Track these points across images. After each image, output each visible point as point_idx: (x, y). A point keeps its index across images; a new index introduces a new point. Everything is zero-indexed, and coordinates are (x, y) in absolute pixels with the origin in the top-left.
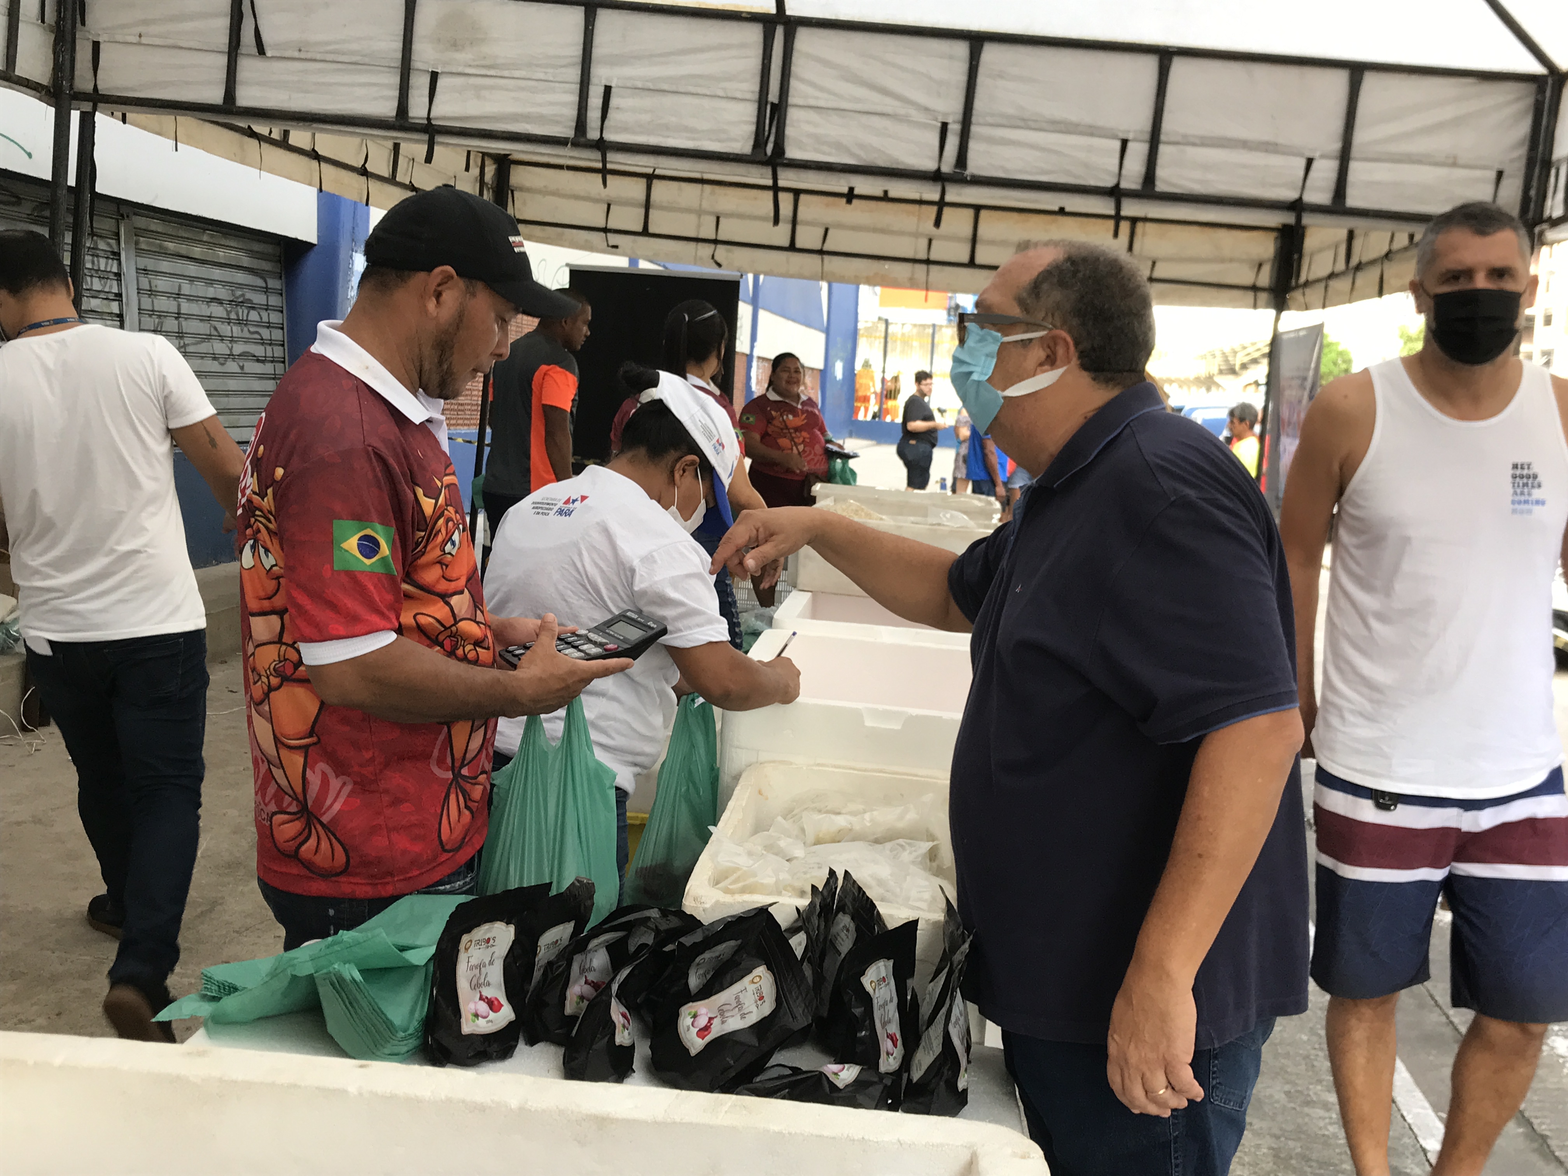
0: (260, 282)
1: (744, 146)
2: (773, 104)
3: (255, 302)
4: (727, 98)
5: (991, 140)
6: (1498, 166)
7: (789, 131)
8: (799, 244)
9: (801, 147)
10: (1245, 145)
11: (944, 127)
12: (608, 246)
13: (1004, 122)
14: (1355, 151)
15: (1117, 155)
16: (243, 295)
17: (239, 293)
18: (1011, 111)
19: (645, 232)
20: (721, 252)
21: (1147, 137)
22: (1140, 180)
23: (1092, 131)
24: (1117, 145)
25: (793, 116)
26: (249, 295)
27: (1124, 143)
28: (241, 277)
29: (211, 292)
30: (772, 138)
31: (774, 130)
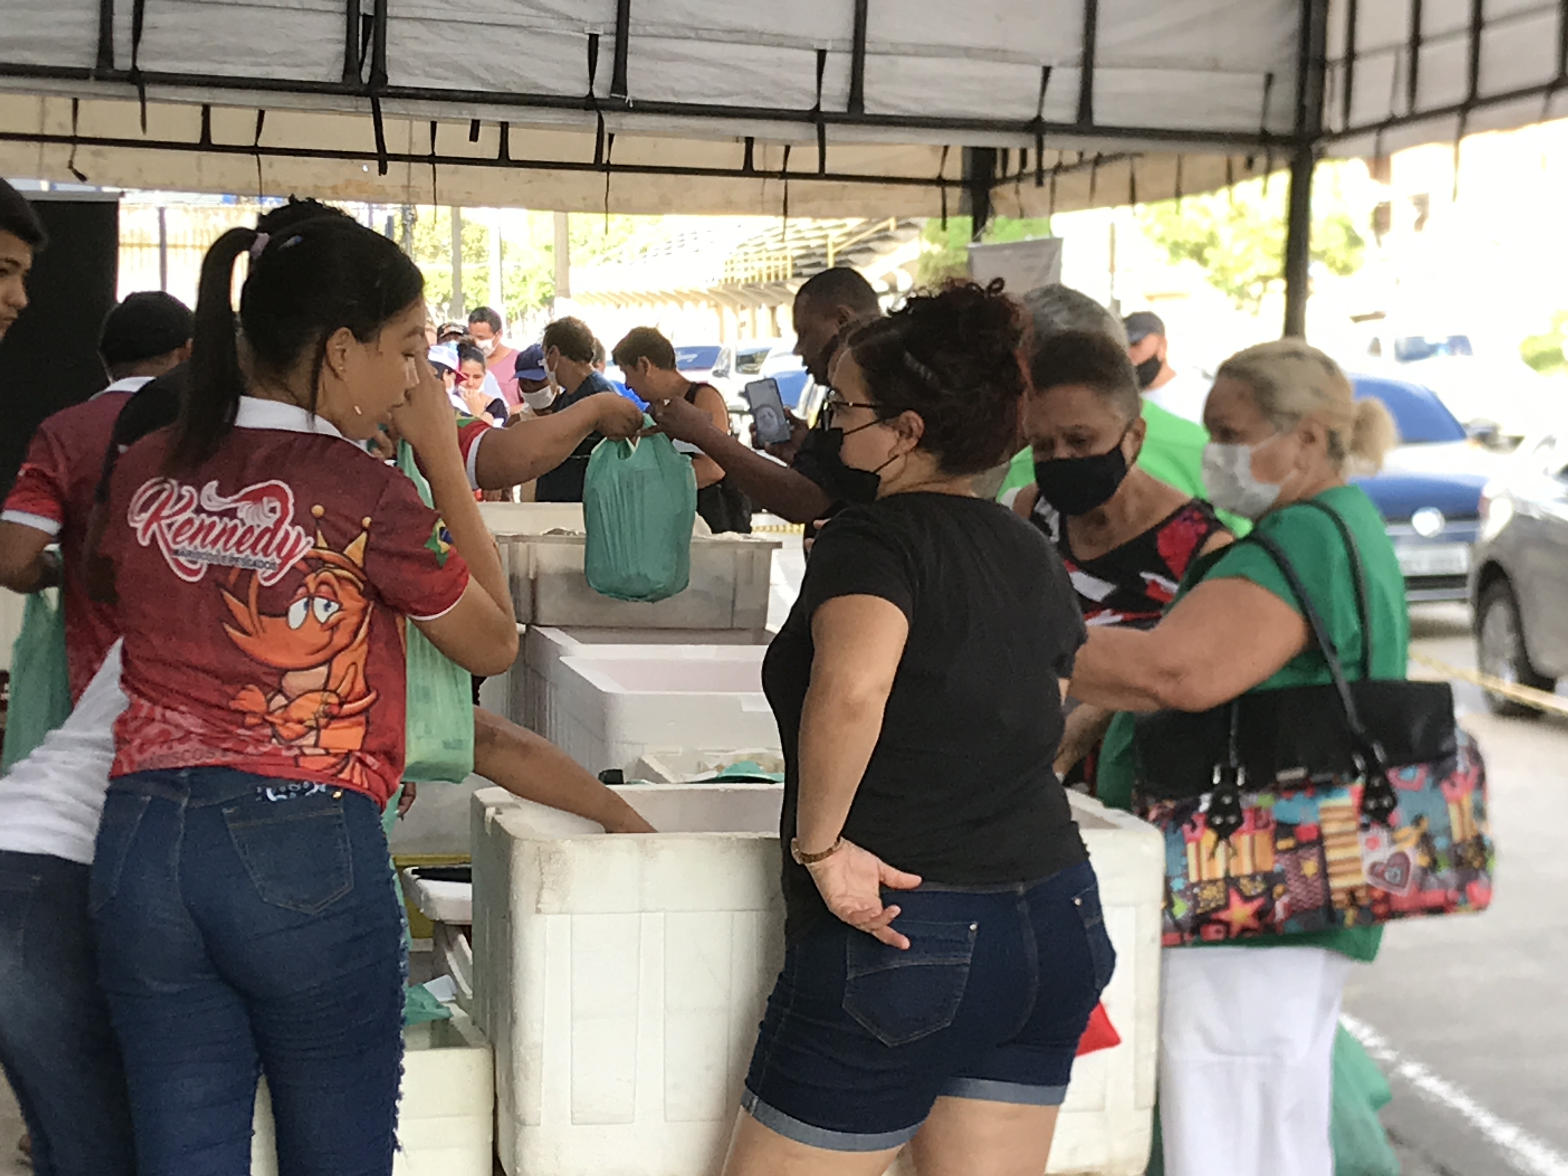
1: (333, 73)
2: (365, 16)
4: (303, 9)
5: (655, 56)
6: (1265, 68)
7: (390, 51)
8: (216, 139)
9: (406, 70)
10: (968, 52)
11: (594, 40)
13: (669, 31)
14: (1100, 56)
15: (814, 70)
18: (678, 19)
20: (85, 158)
21: (849, 46)
22: (845, 100)
23: (779, 41)
24: (813, 57)
25: (393, 28)
27: (822, 55)
30: (368, 61)
31: (370, 49)
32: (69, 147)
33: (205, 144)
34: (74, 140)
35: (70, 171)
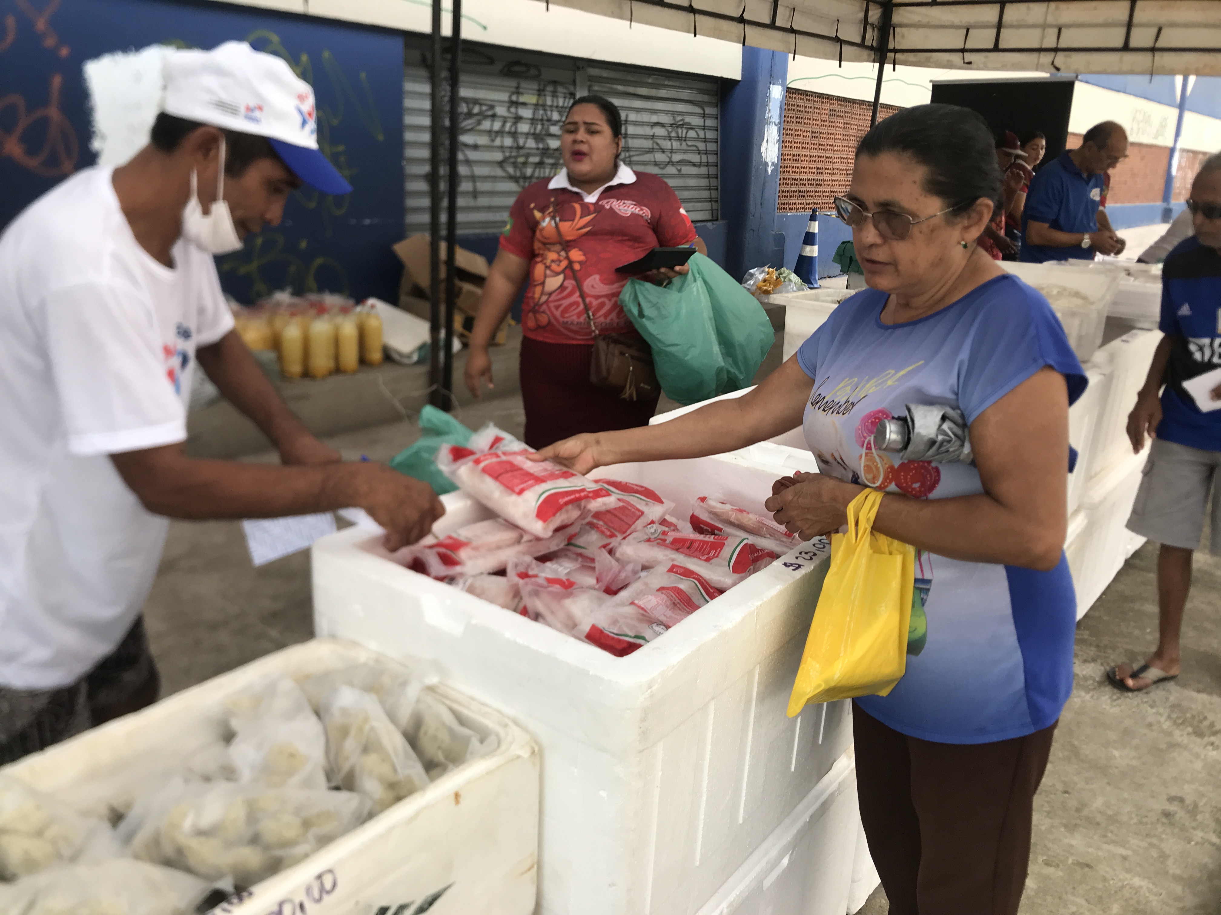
0: (698, 110)
3: (692, 124)
8: (1132, 45)
12: (964, 63)
16: (682, 120)
17: (679, 118)
19: (996, 48)
20: (1060, 59)
26: (688, 119)
28: (680, 107)
29: (654, 118)
32: (1053, 54)
33: (1126, 48)
34: (1056, 50)
35: (1051, 67)
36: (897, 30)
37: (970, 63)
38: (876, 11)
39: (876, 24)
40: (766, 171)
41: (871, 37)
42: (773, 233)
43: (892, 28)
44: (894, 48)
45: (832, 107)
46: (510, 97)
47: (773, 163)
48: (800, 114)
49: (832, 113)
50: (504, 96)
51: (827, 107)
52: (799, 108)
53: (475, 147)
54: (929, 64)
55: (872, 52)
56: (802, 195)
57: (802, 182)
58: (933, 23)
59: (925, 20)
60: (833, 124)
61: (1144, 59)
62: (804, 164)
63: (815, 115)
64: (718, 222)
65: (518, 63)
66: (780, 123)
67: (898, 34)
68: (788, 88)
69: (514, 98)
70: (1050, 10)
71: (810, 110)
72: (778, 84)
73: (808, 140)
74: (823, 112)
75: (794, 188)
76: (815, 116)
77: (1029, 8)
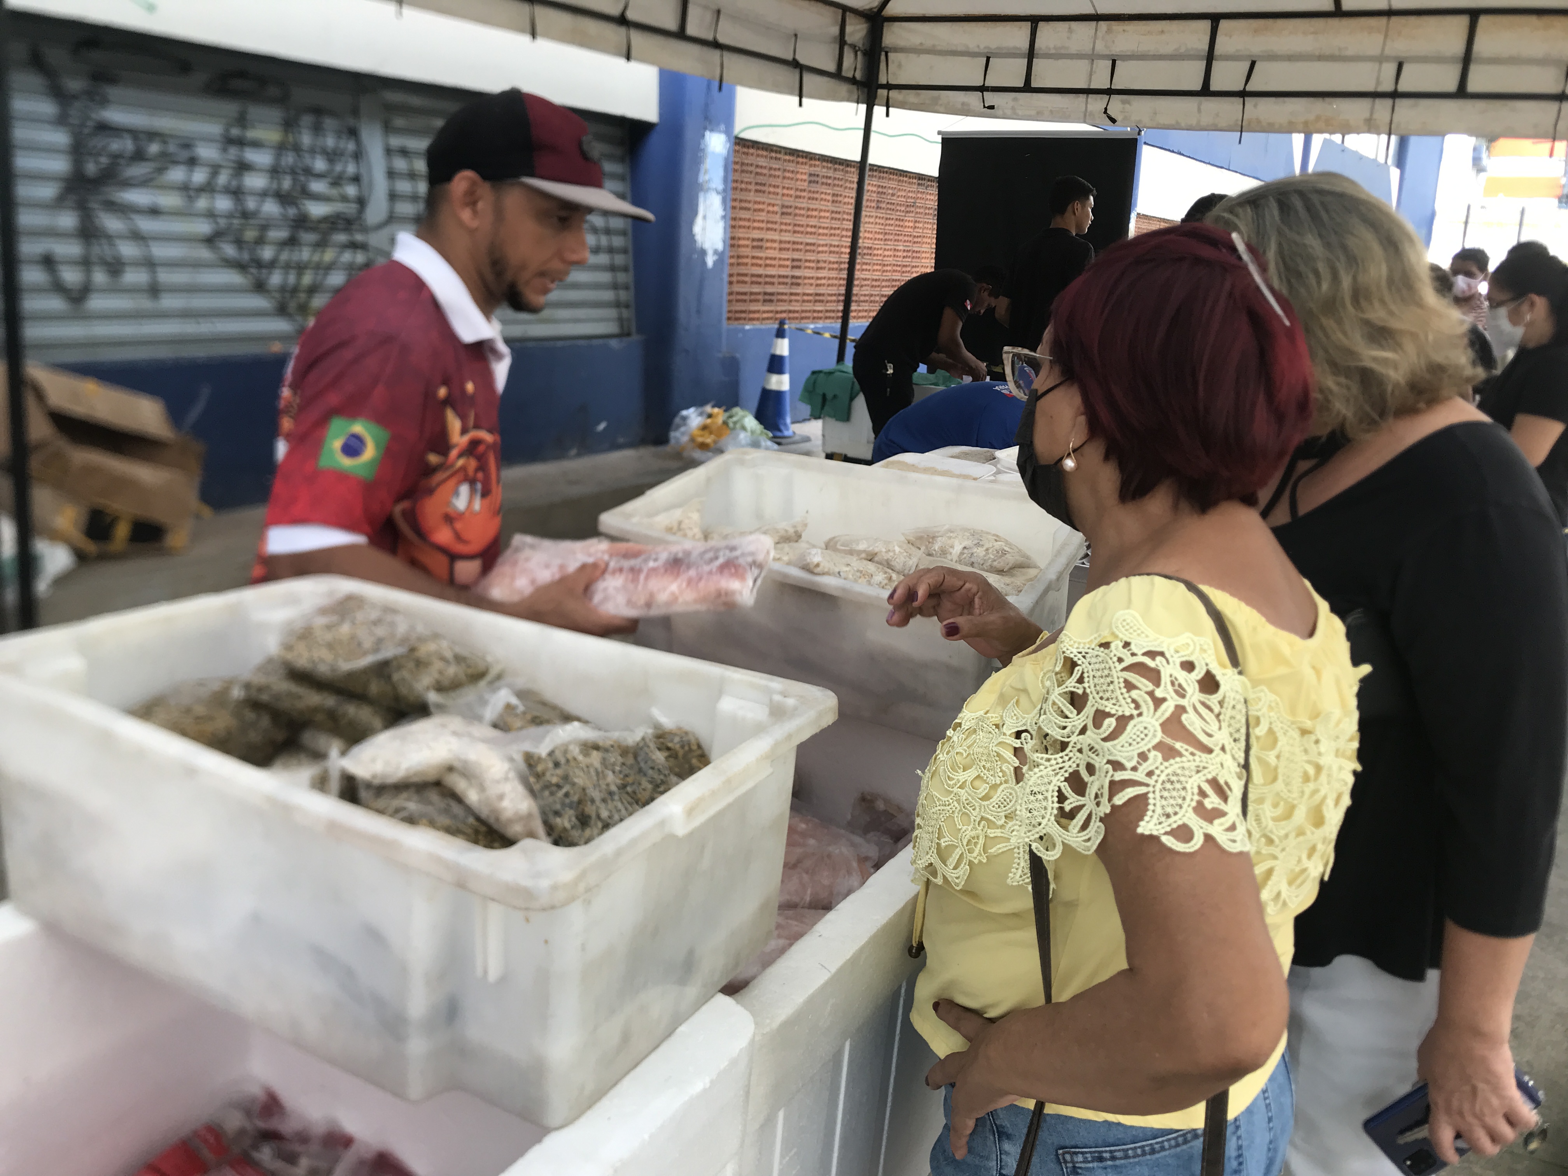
8: (1214, 86)
12: (984, 107)
19: (1027, 88)
20: (1116, 105)
32: (1106, 97)
33: (1206, 91)
34: (1109, 92)
35: (1104, 116)
36: (890, 55)
37: (992, 107)
38: (859, 27)
39: (861, 46)
40: (704, 263)
41: (852, 64)
42: (720, 355)
43: (883, 54)
44: (888, 82)
45: (813, 170)
46: (227, 130)
47: (716, 252)
48: (760, 179)
49: (813, 179)
50: (215, 129)
51: (806, 169)
52: (759, 170)
53: (154, 212)
54: (937, 108)
55: (854, 88)
56: (768, 298)
57: (768, 280)
58: (939, 48)
59: (929, 43)
60: (816, 196)
61: (1230, 108)
62: (771, 253)
63: (785, 181)
64: (630, 339)
65: (242, 74)
66: (725, 190)
67: (893, 62)
68: (737, 138)
69: (235, 132)
70: (1099, 34)
71: (777, 173)
72: (720, 132)
73: (777, 218)
74: (799, 176)
75: (756, 289)
76: (787, 183)
77: (1070, 30)
